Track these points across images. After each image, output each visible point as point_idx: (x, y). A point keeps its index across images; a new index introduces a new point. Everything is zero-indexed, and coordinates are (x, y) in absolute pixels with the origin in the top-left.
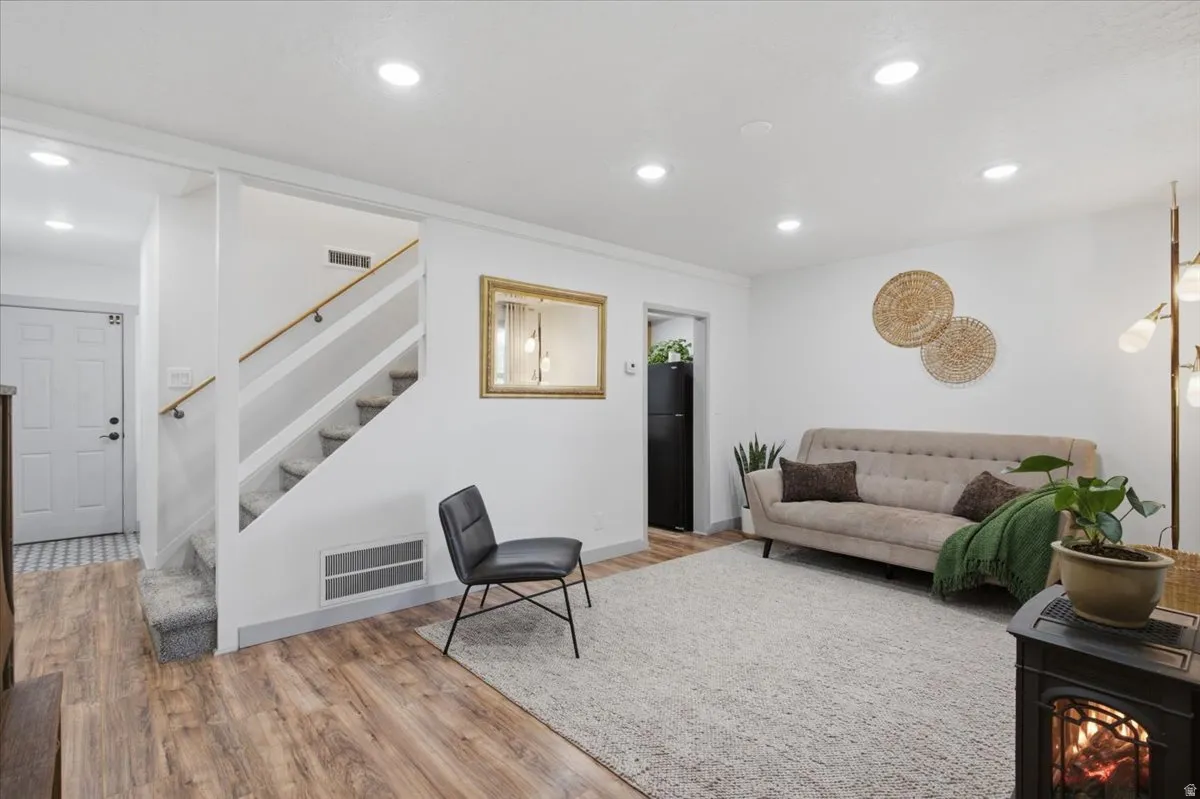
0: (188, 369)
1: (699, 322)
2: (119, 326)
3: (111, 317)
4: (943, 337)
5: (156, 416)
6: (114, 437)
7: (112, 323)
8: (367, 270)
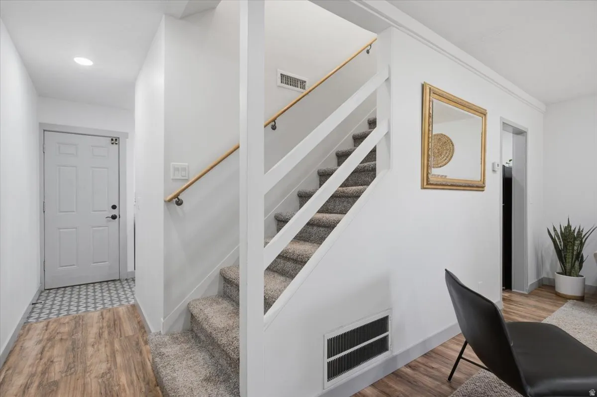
0: (187, 164)
1: (519, 137)
2: (117, 145)
3: (112, 140)
5: (162, 204)
6: (114, 217)
7: (112, 143)
8: (305, 92)
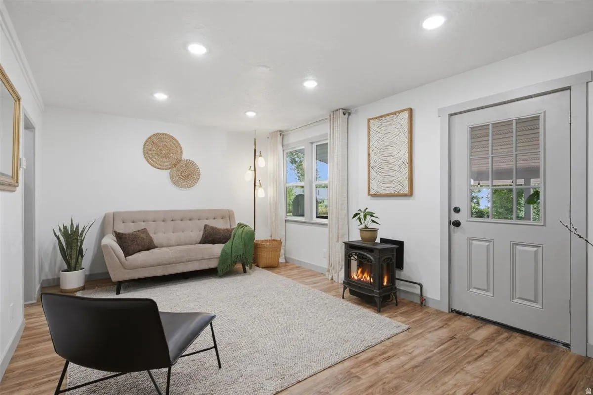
4: (178, 166)
